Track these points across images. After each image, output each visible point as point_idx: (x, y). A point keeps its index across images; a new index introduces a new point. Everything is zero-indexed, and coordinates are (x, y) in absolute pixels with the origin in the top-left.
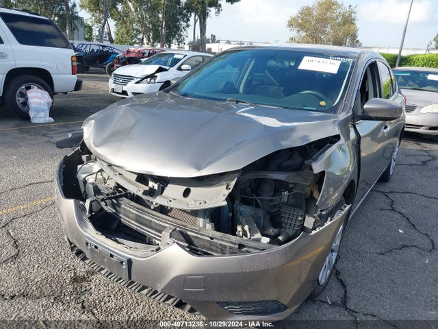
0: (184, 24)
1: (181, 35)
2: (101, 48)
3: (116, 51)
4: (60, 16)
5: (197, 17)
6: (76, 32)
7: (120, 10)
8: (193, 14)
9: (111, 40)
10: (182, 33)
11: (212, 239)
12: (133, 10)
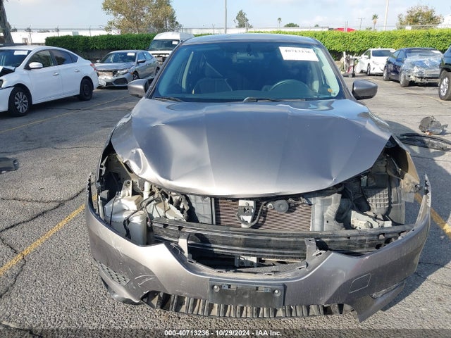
11: (349, 238)
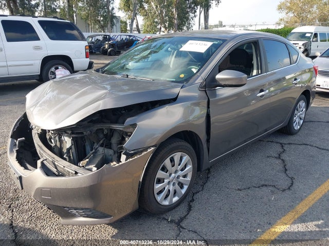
0: (192, 15)
1: (190, 24)
2: (128, 37)
3: (139, 39)
4: (104, 17)
5: (201, 9)
6: (114, 27)
7: (146, 8)
8: (199, 7)
9: (139, 31)
10: (191, 22)
11: (64, 167)
12: (154, 7)
